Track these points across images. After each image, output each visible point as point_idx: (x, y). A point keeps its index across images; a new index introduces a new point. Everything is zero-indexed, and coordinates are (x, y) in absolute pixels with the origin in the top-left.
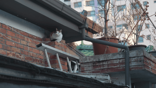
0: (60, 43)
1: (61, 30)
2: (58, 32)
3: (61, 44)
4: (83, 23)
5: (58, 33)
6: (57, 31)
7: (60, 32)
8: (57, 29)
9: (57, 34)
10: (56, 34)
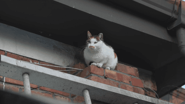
0: (114, 73)
1: (101, 35)
2: (93, 40)
3: (118, 74)
4: (174, 16)
5: (95, 43)
6: (91, 37)
7: (98, 40)
8: (89, 34)
9: (92, 44)
10: (91, 47)
